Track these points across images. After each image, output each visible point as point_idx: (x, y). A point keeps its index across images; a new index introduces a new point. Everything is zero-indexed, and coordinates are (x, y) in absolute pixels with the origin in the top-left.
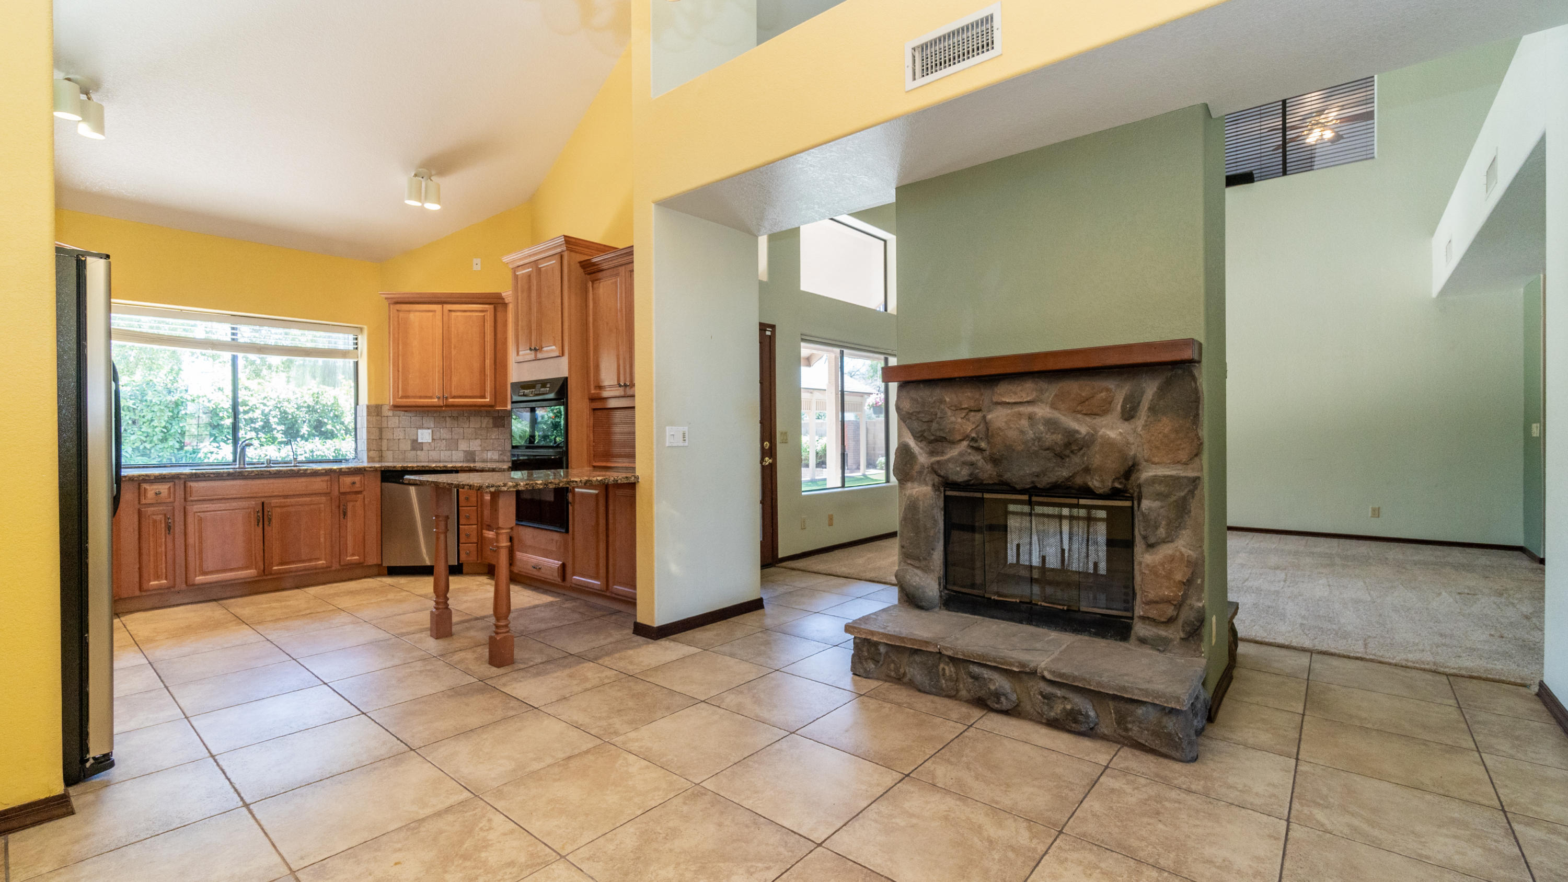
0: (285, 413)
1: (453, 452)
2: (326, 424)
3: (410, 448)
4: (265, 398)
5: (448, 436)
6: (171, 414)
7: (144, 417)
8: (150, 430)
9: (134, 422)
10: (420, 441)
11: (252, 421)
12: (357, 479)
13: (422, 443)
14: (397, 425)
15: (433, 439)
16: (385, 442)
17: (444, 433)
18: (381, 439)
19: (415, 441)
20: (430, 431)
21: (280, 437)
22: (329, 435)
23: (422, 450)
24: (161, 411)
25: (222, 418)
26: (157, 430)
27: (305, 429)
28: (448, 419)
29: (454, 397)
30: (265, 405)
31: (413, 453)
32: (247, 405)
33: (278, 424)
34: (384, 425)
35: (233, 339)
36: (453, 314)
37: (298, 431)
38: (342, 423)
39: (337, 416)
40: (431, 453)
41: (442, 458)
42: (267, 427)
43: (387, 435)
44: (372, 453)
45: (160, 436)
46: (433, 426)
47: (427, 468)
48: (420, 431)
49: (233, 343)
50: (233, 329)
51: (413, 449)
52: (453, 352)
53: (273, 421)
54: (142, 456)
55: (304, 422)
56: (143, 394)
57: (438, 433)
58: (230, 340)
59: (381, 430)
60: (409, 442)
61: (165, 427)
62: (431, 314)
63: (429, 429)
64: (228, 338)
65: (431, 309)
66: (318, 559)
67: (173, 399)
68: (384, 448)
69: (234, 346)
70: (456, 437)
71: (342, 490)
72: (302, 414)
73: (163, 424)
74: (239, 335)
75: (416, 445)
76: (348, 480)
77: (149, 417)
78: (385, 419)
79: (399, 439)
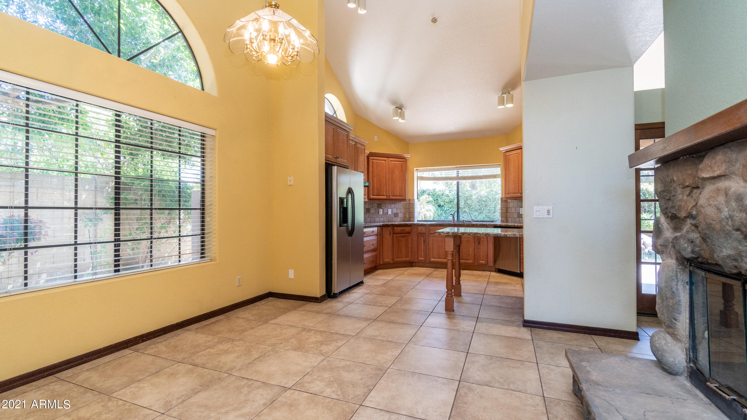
3: (517, 217)
10: (521, 213)
14: (513, 206)
16: (508, 214)
18: (507, 212)
19: (519, 213)
23: (522, 218)
31: (518, 219)
34: (508, 206)
43: (509, 210)
44: (503, 219)
48: (521, 209)
49: (458, 177)
50: (457, 172)
51: (518, 217)
59: (507, 208)
60: (517, 214)
62: (517, 154)
64: (455, 175)
65: (517, 152)
66: (469, 260)
68: (508, 217)
69: (458, 178)
74: (459, 174)
75: (519, 215)
78: (508, 203)
79: (513, 212)
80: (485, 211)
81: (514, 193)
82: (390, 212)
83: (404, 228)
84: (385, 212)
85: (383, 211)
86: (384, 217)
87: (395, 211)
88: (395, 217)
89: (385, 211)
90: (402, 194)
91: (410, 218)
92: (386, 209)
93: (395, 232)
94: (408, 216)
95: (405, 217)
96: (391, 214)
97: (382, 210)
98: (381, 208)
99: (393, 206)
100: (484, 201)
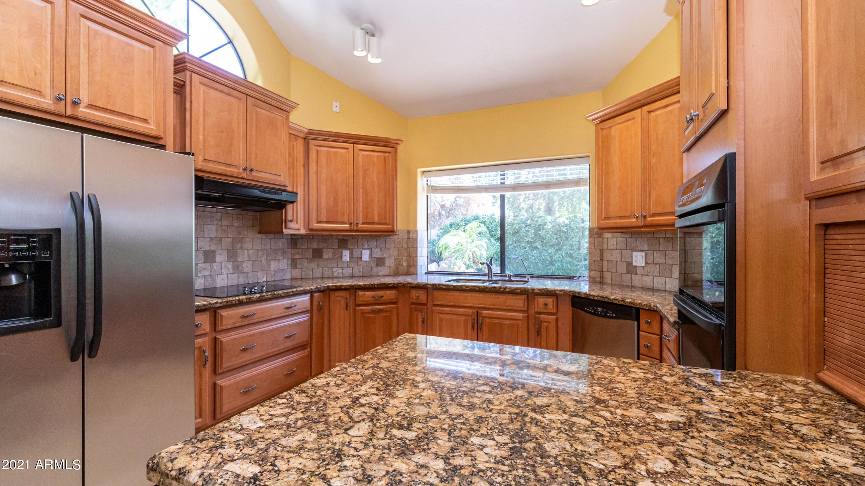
1: (667, 279)
3: (625, 271)
5: (662, 261)
10: (634, 264)
12: (550, 301)
13: (636, 266)
14: (615, 246)
15: (646, 263)
16: (605, 263)
17: (659, 258)
18: (602, 260)
19: (630, 264)
20: (644, 254)
23: (636, 274)
28: (662, 241)
29: (653, 215)
31: (629, 276)
34: (605, 247)
35: (501, 183)
36: (653, 114)
40: (645, 278)
41: (656, 286)
43: (607, 256)
44: (593, 274)
46: (646, 248)
47: (606, 300)
48: (634, 253)
49: (503, 185)
50: (501, 175)
51: (629, 272)
52: (653, 161)
57: (652, 257)
58: (499, 183)
59: (602, 251)
60: (625, 265)
62: (630, 122)
63: (643, 251)
64: (498, 182)
65: (631, 117)
68: (605, 269)
69: (503, 187)
70: (670, 262)
71: (537, 310)
74: (506, 179)
75: (632, 269)
76: (542, 300)
78: (605, 240)
79: (616, 261)
80: (565, 247)
81: (621, 217)
82: (366, 255)
83: (381, 293)
84: (355, 256)
85: (351, 254)
86: (353, 265)
87: (377, 253)
88: (377, 265)
89: (356, 254)
90: (385, 219)
91: (409, 267)
92: (359, 251)
93: (358, 303)
94: (405, 264)
95: (398, 265)
96: (368, 259)
97: (348, 252)
98: (347, 249)
99: (373, 243)
100: (563, 232)
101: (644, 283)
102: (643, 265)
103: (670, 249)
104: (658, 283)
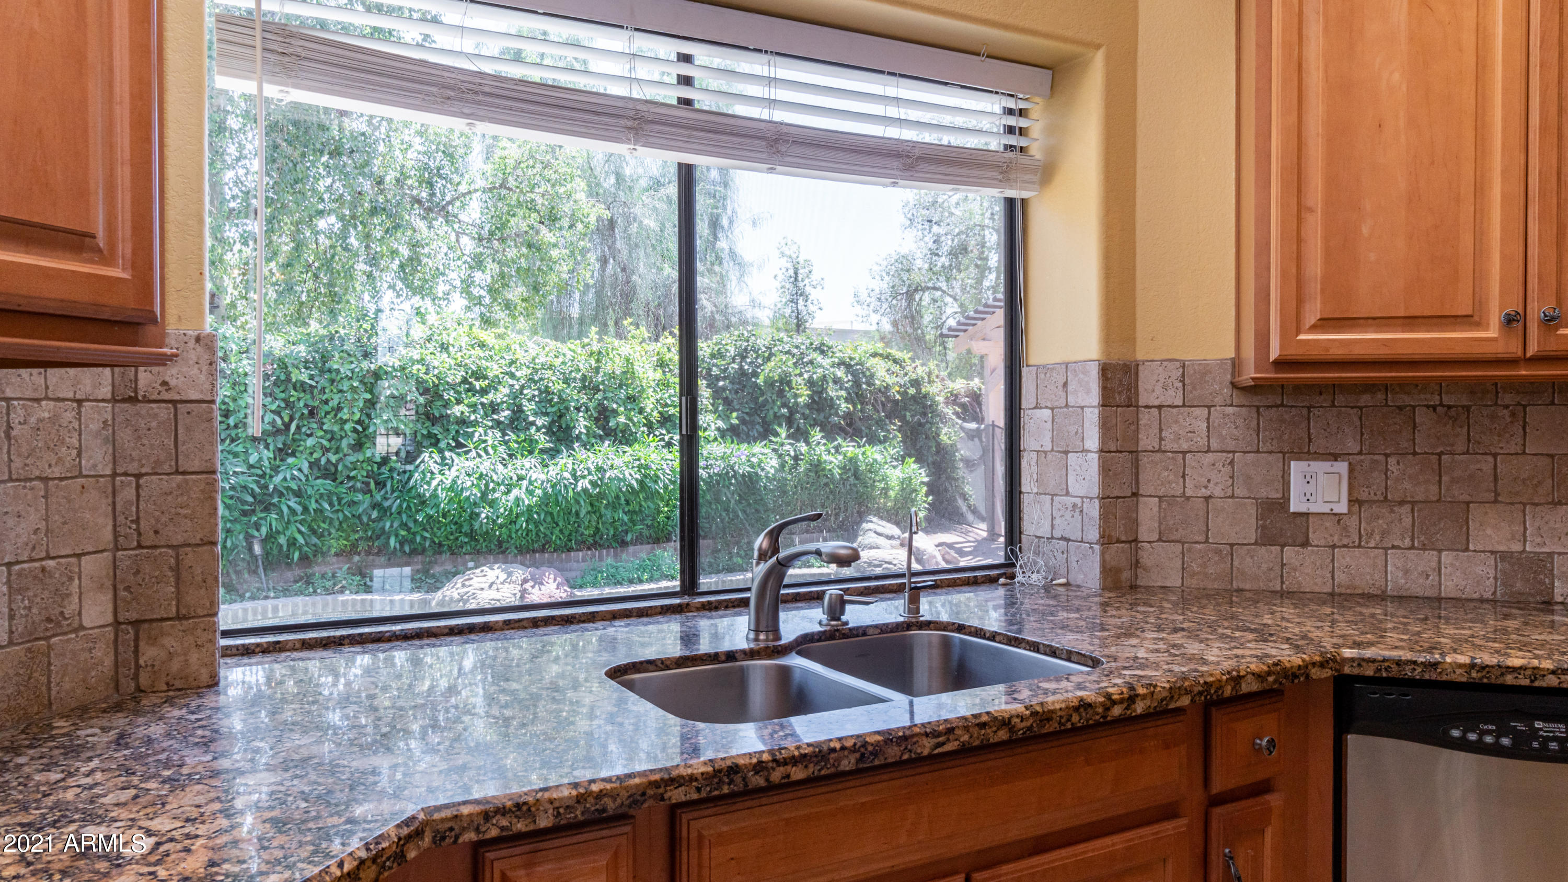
0: (547, 391)
2: (615, 412)
3: (1251, 535)
4: (512, 362)
5: (1423, 490)
6: (368, 396)
7: (326, 402)
8: (336, 428)
9: (312, 413)
10: (1295, 506)
11: (494, 408)
13: (1307, 515)
14: (1202, 442)
15: (1353, 501)
16: (1148, 511)
17: (1405, 478)
19: (1275, 506)
20: (1342, 467)
21: (543, 441)
22: (624, 437)
23: (1305, 544)
24: (354, 389)
25: (447, 405)
26: (348, 427)
27: (582, 424)
28: (1422, 418)
30: (512, 376)
31: (1268, 554)
32: (485, 377)
33: (536, 414)
34: (1147, 441)
35: (680, 101)
37: (569, 428)
38: (641, 411)
39: (632, 399)
40: (1344, 558)
41: (1398, 583)
42: (517, 421)
43: (1151, 478)
45: (351, 439)
46: (1352, 446)
48: (1297, 468)
51: (1267, 538)
53: (529, 407)
54: (324, 477)
55: (578, 409)
56: (325, 358)
57: (1377, 478)
60: (1251, 511)
61: (359, 422)
63: (1335, 457)
67: (373, 367)
68: (1147, 529)
70: (1454, 493)
72: (576, 396)
73: (357, 417)
75: (1283, 527)
77: (334, 403)
78: (1146, 418)
79: (1207, 499)
80: (310, 442)
81: (1411, 321)
100: (302, 387)
101: (1340, 577)
102: (1342, 508)
103: (1460, 447)
104: (1406, 572)
